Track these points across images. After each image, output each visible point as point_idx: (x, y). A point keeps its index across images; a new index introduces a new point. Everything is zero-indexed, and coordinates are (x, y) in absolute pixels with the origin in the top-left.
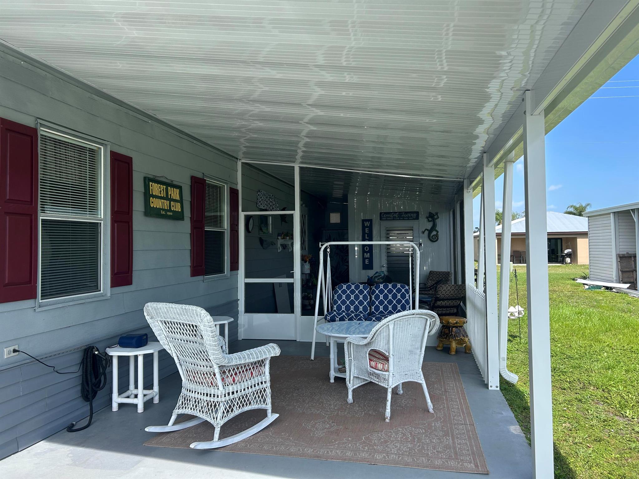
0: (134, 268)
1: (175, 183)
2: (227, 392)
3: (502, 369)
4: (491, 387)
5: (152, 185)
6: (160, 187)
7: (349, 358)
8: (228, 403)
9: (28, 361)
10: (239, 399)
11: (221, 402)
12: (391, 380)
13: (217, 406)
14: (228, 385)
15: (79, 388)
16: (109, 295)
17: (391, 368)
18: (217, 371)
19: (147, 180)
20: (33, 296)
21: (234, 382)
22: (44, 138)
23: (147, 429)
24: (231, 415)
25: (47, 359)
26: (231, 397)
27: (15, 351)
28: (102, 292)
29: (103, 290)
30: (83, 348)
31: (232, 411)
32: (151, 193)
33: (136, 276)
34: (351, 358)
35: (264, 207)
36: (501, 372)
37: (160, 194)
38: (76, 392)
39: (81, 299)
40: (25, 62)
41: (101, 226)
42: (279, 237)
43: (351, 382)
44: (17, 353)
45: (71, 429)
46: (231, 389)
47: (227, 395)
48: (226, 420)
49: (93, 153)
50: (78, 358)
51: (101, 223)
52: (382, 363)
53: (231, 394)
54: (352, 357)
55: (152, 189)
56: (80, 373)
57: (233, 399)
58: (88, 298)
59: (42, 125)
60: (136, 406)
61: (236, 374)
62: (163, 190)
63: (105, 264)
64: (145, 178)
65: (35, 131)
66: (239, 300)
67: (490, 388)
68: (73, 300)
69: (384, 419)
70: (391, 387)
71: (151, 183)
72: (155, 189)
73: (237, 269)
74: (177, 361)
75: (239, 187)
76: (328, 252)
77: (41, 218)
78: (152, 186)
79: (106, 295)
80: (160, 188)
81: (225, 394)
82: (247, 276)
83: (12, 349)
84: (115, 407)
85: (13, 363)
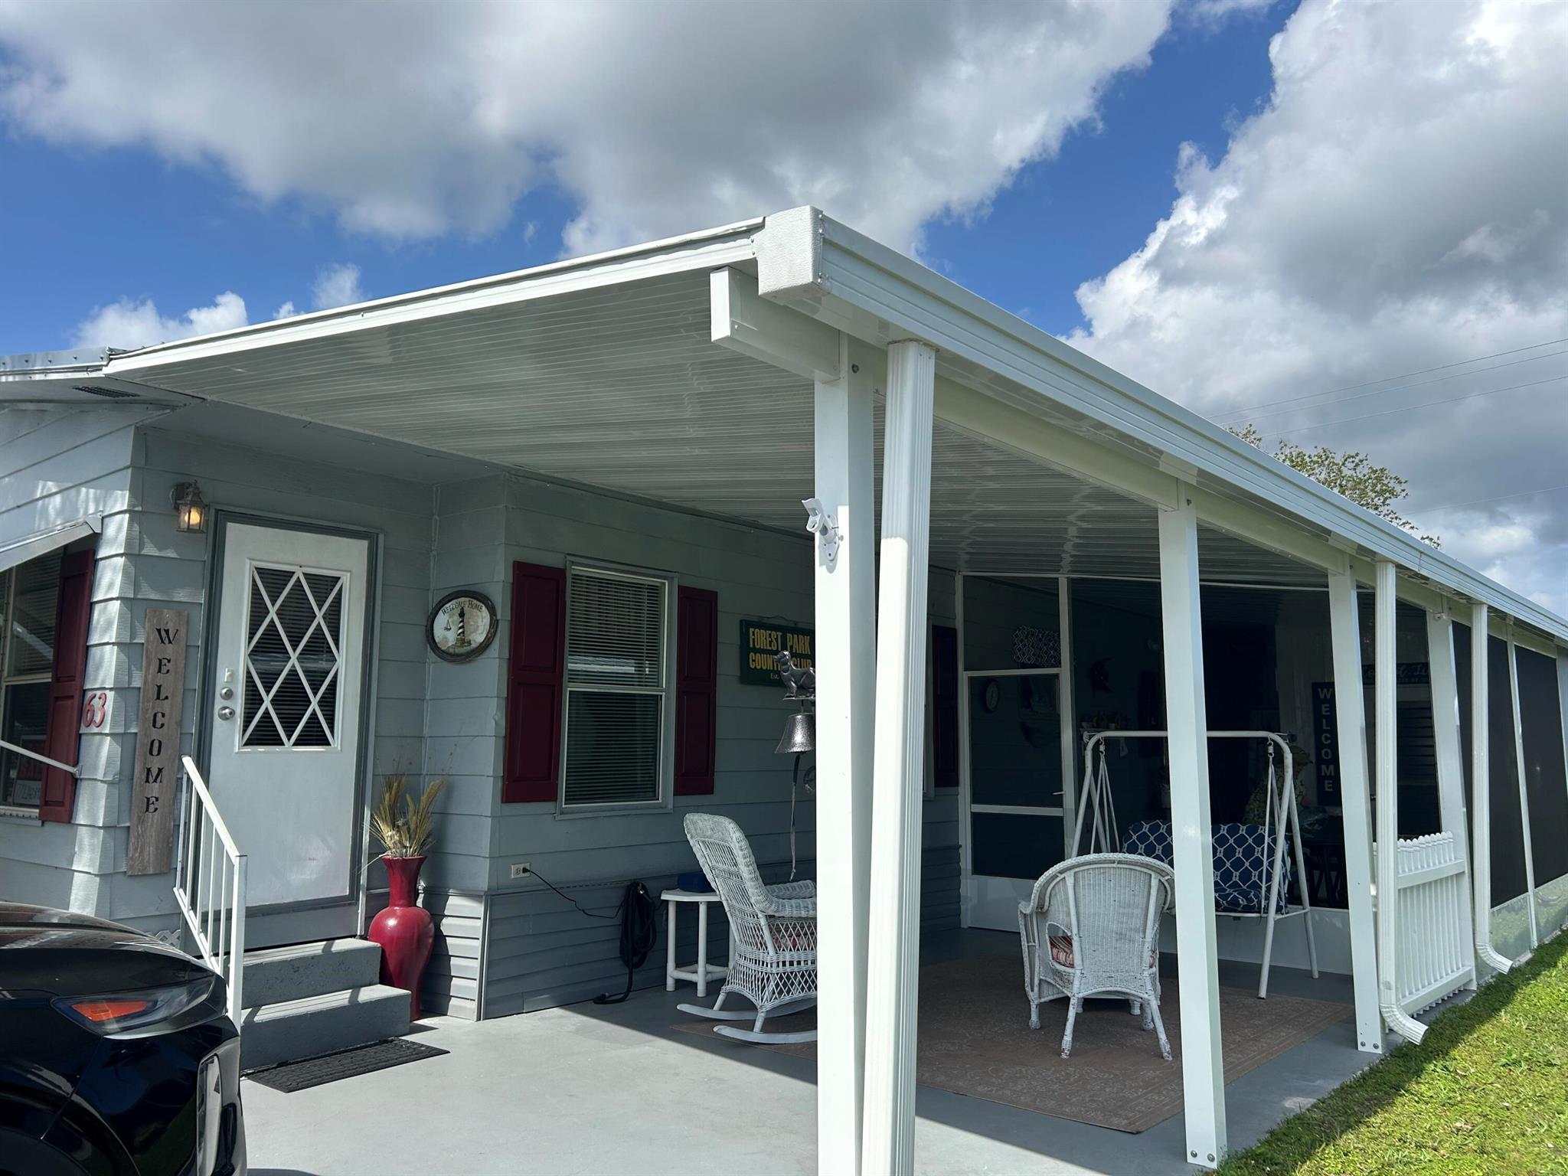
0: (717, 767)
1: (800, 626)
2: (781, 960)
3: (1386, 1008)
4: (1363, 1045)
5: (753, 632)
6: (770, 635)
7: (1030, 944)
8: (781, 978)
9: (542, 887)
10: (803, 976)
11: (771, 974)
12: (1076, 983)
13: (765, 980)
14: (783, 950)
15: (618, 944)
16: (670, 806)
17: (1077, 961)
18: (763, 922)
19: (746, 625)
20: (552, 797)
21: (794, 947)
22: (576, 577)
23: (678, 1007)
24: (786, 998)
25: (569, 890)
26: (788, 968)
27: (525, 870)
28: (660, 801)
29: (662, 799)
30: (626, 883)
31: (788, 994)
32: (751, 646)
33: (719, 781)
34: (1033, 944)
35: (1029, 659)
36: (1385, 1015)
37: (770, 646)
38: (613, 948)
39: (626, 808)
40: (552, 483)
41: (661, 699)
42: (1084, 724)
43: (1036, 989)
44: (527, 874)
45: (601, 1000)
46: (787, 956)
47: (781, 964)
48: (777, 1003)
49: (655, 592)
50: (616, 897)
51: (661, 696)
52: (1065, 952)
53: (787, 964)
54: (1037, 941)
55: (754, 640)
56: (618, 921)
57: (792, 973)
58: (637, 808)
59: (573, 563)
60: (695, 984)
61: (798, 935)
62: (777, 640)
63: (666, 758)
64: (741, 621)
65: (562, 572)
66: (961, 846)
67: (1360, 1048)
68: (613, 809)
69: (1060, 1051)
70: (1076, 995)
71: (751, 630)
72: (760, 638)
73: (955, 782)
74: (727, 909)
75: (959, 624)
76: (1102, 753)
77: (569, 689)
78: (754, 634)
79: (666, 807)
80: (770, 637)
81: (778, 963)
82: (976, 799)
83: (521, 866)
84: (670, 984)
85: (522, 887)
